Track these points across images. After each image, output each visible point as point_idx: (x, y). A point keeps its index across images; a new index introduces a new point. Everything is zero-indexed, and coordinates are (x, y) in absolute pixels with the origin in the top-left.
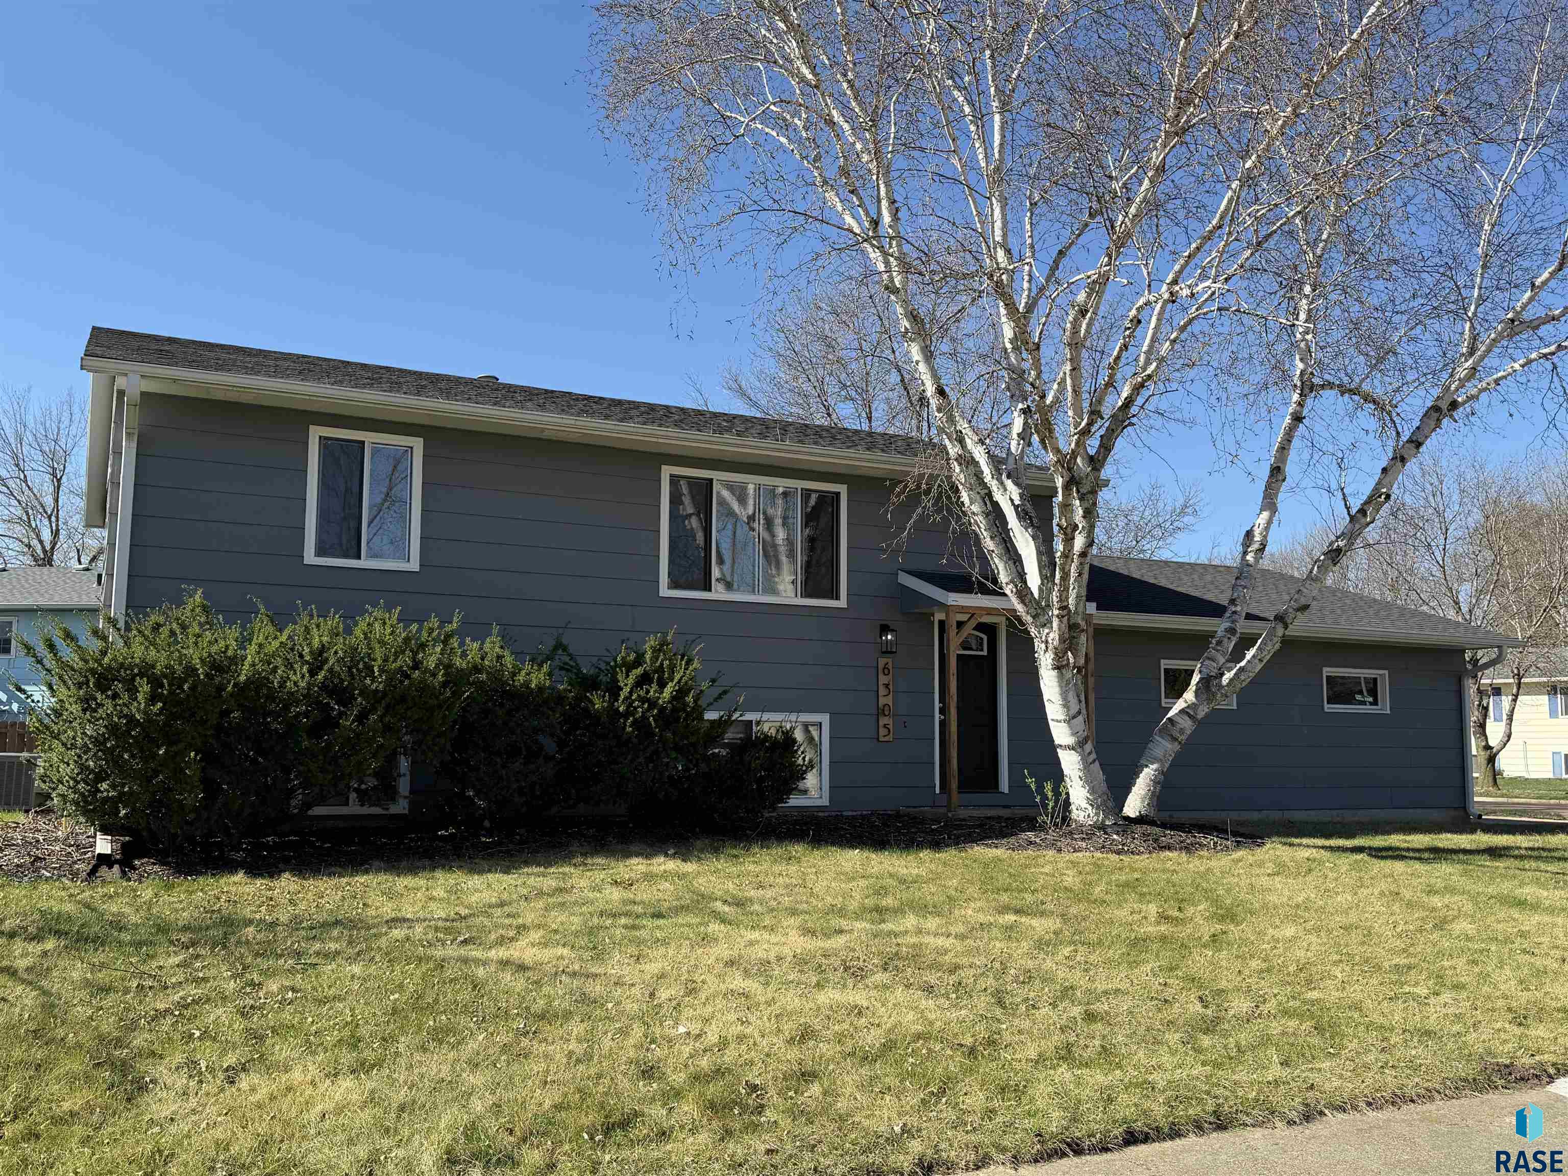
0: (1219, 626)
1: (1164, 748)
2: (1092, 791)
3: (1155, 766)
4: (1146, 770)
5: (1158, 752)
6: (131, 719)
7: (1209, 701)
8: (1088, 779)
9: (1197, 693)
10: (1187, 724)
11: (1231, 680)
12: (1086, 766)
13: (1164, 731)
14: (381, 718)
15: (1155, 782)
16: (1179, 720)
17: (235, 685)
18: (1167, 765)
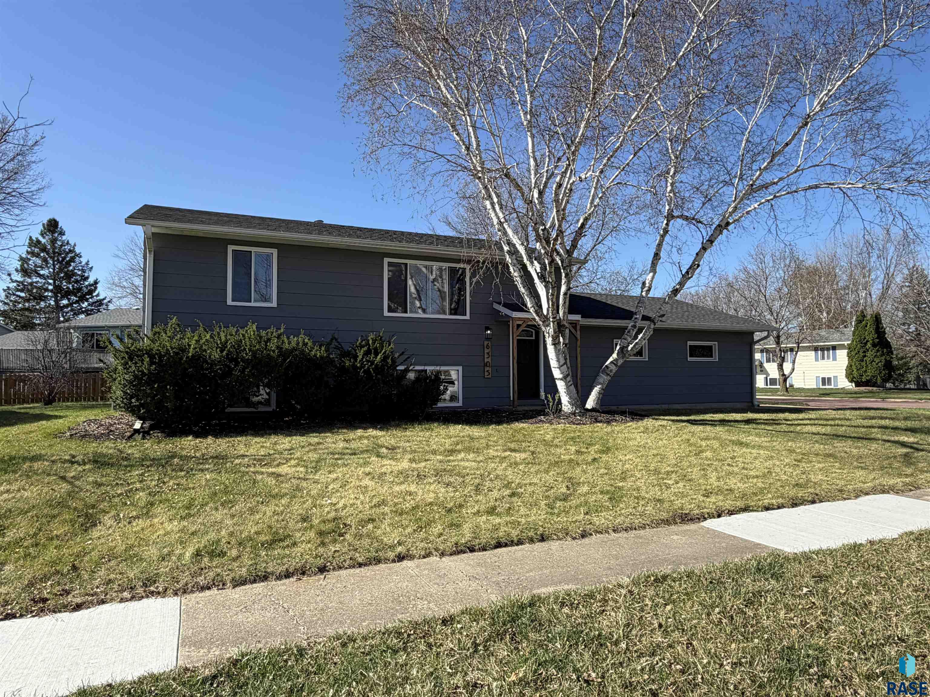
0: (629, 324)
1: (604, 378)
2: (570, 398)
3: (599, 386)
4: (596, 388)
5: (601, 381)
6: (142, 372)
7: (623, 358)
8: (569, 393)
9: (618, 354)
10: (613, 368)
11: (632, 348)
12: (568, 387)
13: (604, 372)
14: (250, 371)
15: (599, 393)
16: (610, 366)
17: (187, 357)
18: (605, 386)
